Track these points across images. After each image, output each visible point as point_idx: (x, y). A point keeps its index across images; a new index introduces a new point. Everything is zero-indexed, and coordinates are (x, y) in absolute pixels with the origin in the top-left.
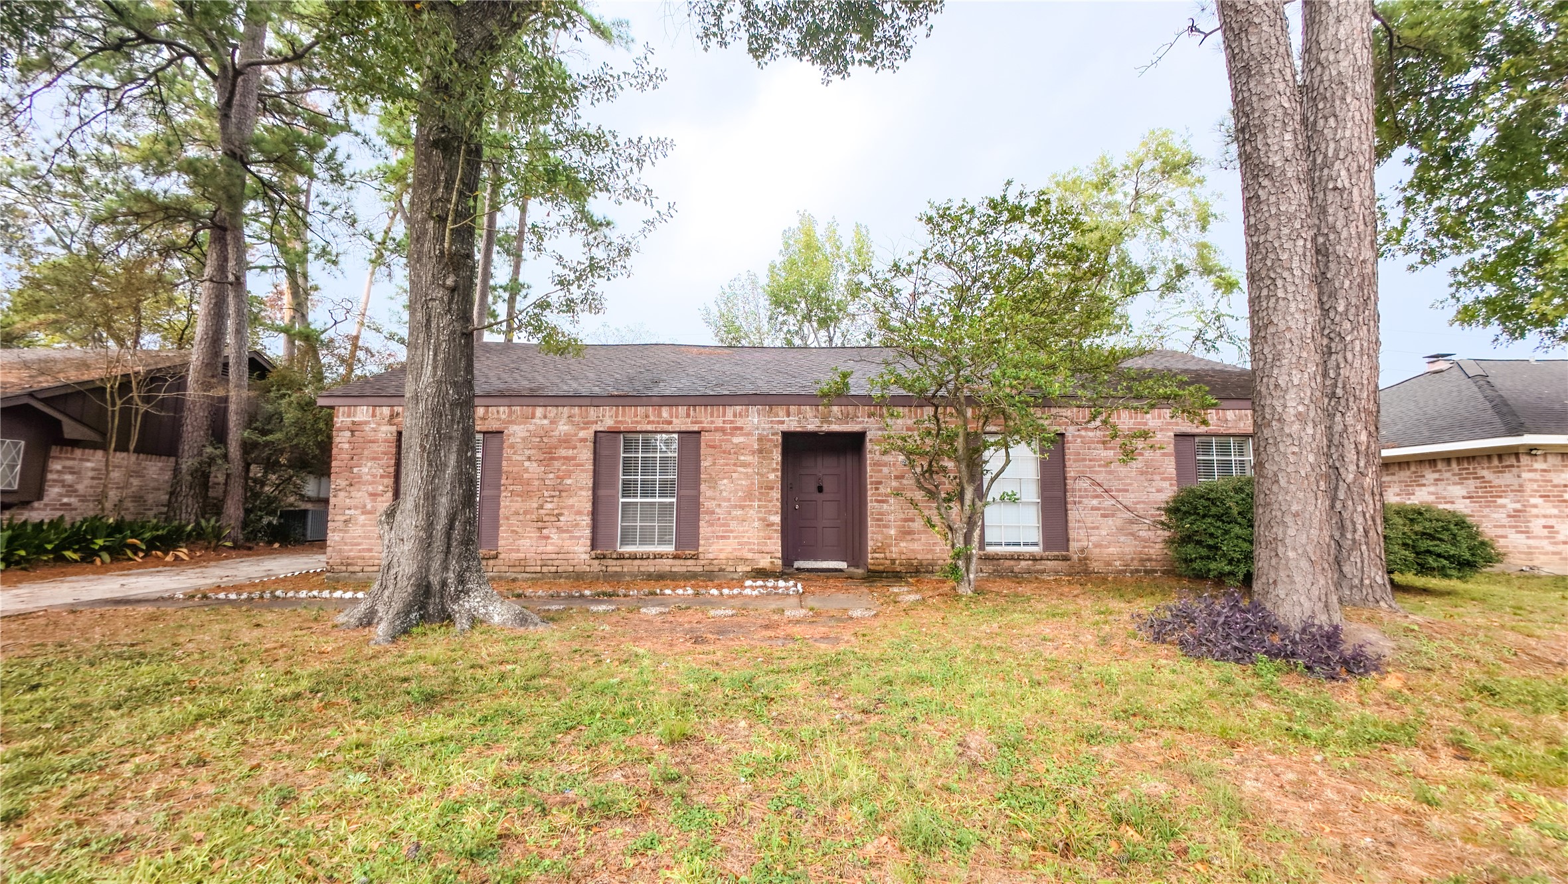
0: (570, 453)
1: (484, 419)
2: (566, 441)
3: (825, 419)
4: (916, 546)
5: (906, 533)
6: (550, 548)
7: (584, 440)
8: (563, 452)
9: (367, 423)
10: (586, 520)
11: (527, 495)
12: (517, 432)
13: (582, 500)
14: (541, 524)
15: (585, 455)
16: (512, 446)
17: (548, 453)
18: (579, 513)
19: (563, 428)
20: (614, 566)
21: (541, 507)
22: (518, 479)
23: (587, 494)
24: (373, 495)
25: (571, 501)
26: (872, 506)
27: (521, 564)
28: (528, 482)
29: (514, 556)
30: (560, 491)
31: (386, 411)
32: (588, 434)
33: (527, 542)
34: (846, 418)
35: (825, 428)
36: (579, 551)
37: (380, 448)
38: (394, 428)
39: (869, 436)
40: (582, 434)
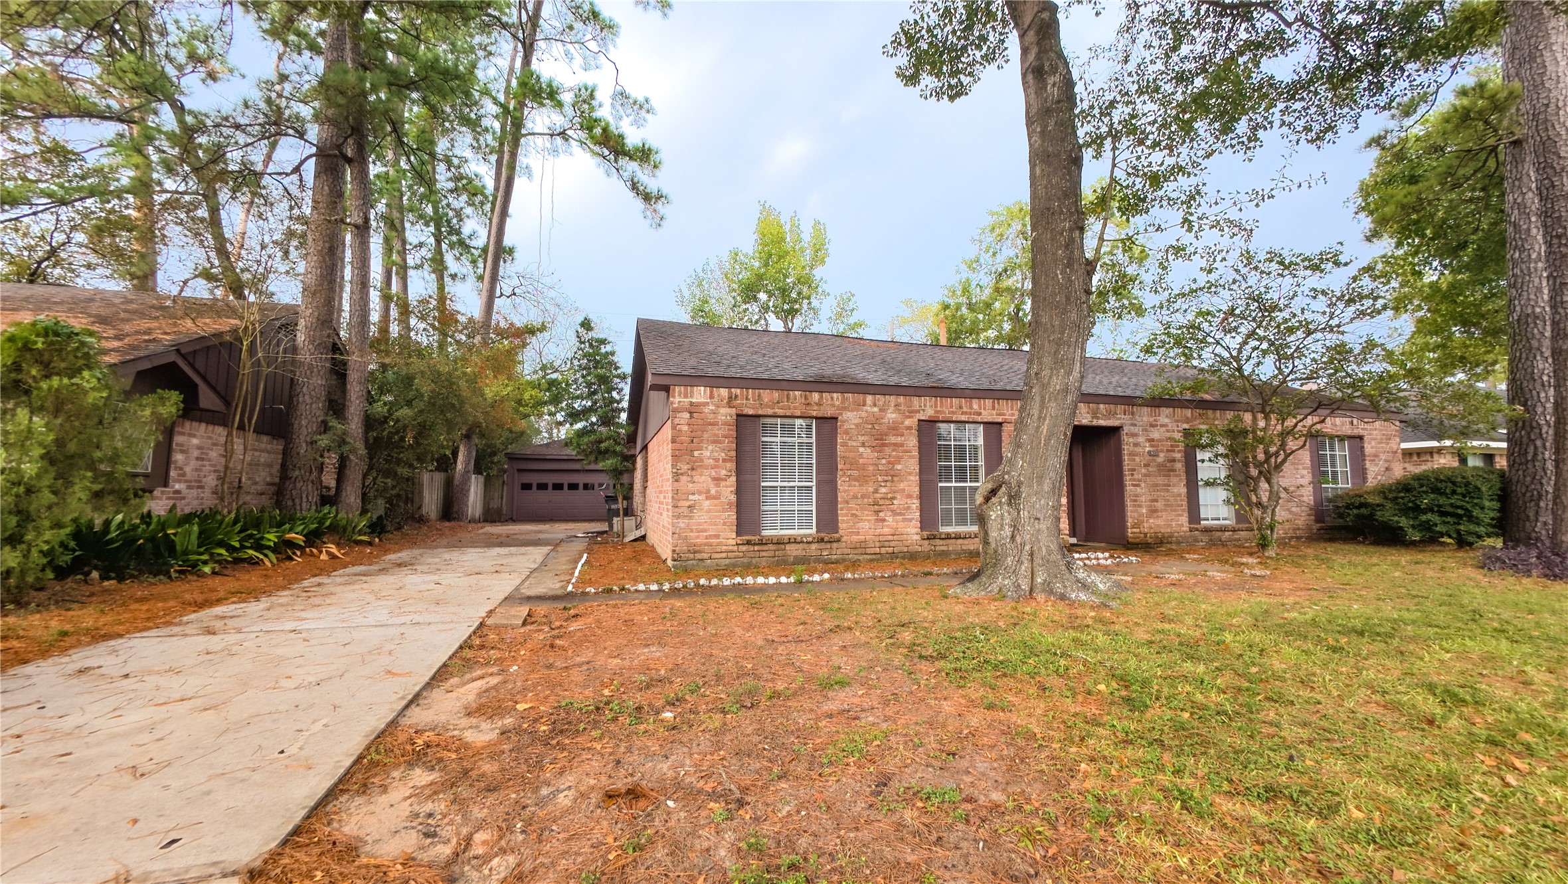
0: (899, 439)
1: (819, 404)
2: (895, 429)
3: (1095, 415)
4: (1160, 522)
5: (1153, 512)
6: (886, 530)
7: (910, 428)
8: (893, 439)
9: (708, 404)
10: (915, 504)
11: (863, 479)
12: (850, 418)
13: (911, 484)
14: (877, 507)
15: (912, 442)
16: (847, 432)
17: (880, 439)
18: (909, 496)
19: (891, 416)
20: (941, 546)
21: (876, 491)
22: (853, 464)
23: (915, 479)
24: (717, 480)
25: (902, 486)
26: (1129, 489)
27: (861, 546)
28: (863, 468)
29: (855, 538)
30: (893, 476)
31: (724, 392)
32: (911, 422)
33: (866, 525)
34: (1112, 414)
35: (1095, 423)
36: (911, 532)
37: (720, 431)
38: (733, 411)
39: (1126, 429)
40: (907, 422)
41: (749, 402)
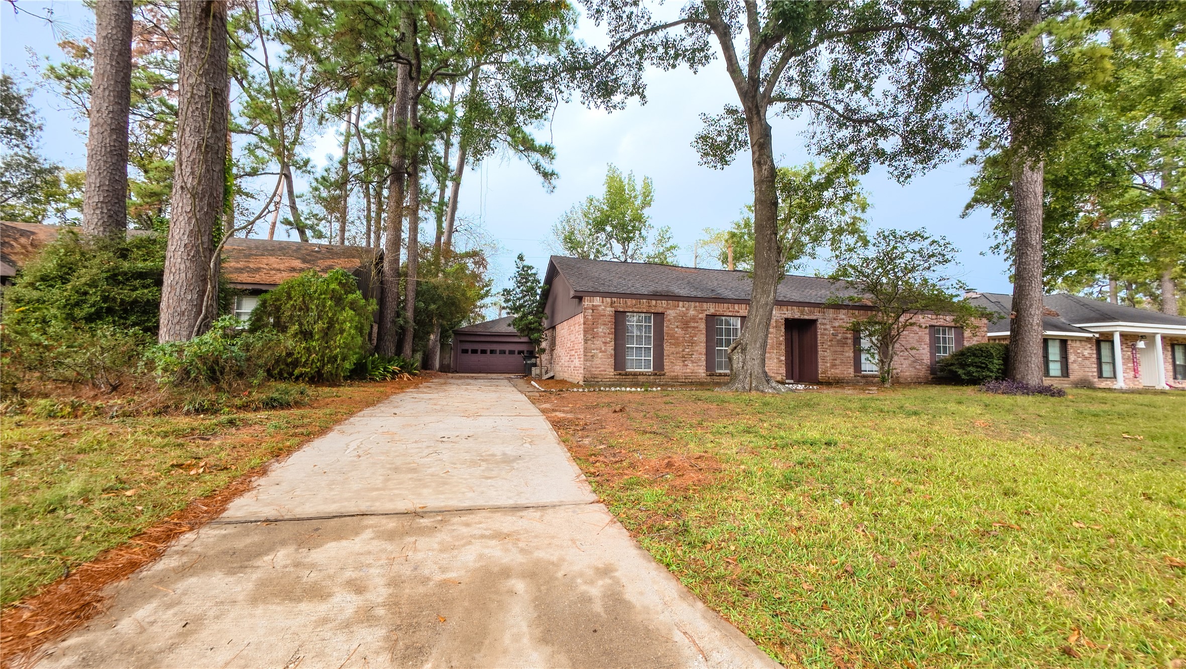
0: (696, 325)
1: (655, 306)
2: (694, 319)
3: (802, 313)
4: (837, 371)
5: (834, 366)
6: (688, 371)
7: (701, 319)
8: (693, 324)
9: (600, 306)
10: (703, 358)
11: (677, 344)
12: (671, 314)
13: (702, 348)
14: (684, 359)
15: (702, 326)
16: (669, 321)
17: (686, 324)
18: (701, 354)
19: (692, 312)
20: (717, 379)
21: (683, 351)
22: (672, 337)
23: (704, 345)
24: (605, 343)
25: (697, 348)
26: (820, 353)
27: (675, 379)
28: (677, 339)
29: (673, 374)
30: (692, 343)
31: (609, 300)
32: (703, 316)
33: (678, 368)
34: (811, 313)
35: (802, 317)
36: (701, 372)
37: (607, 319)
38: (613, 309)
39: (820, 321)
40: (700, 316)
41: (621, 305)
